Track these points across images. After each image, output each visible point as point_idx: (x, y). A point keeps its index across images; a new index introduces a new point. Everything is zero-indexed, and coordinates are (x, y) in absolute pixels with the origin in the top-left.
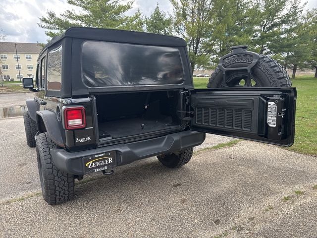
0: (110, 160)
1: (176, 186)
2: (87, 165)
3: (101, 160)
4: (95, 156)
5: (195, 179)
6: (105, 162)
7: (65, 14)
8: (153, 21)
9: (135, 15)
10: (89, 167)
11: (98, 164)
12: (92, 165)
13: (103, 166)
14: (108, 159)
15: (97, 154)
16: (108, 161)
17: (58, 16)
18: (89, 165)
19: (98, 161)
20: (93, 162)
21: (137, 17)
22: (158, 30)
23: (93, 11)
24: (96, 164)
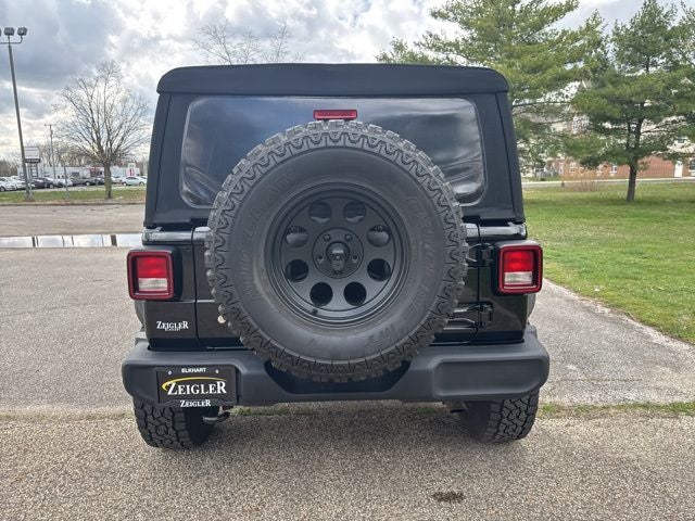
0: (221, 388)
1: (440, 500)
2: (164, 386)
3: (200, 382)
4: (183, 371)
5: (513, 495)
6: (207, 388)
7: (424, 42)
8: (635, 34)
9: (584, 26)
10: (170, 393)
11: (190, 390)
12: (176, 389)
13: (201, 397)
14: (214, 382)
15: (187, 367)
16: (216, 389)
17: (411, 47)
18: (168, 387)
19: (191, 383)
20: (178, 383)
21: (589, 28)
22: (648, 56)
23: (479, 29)
24: (185, 389)
